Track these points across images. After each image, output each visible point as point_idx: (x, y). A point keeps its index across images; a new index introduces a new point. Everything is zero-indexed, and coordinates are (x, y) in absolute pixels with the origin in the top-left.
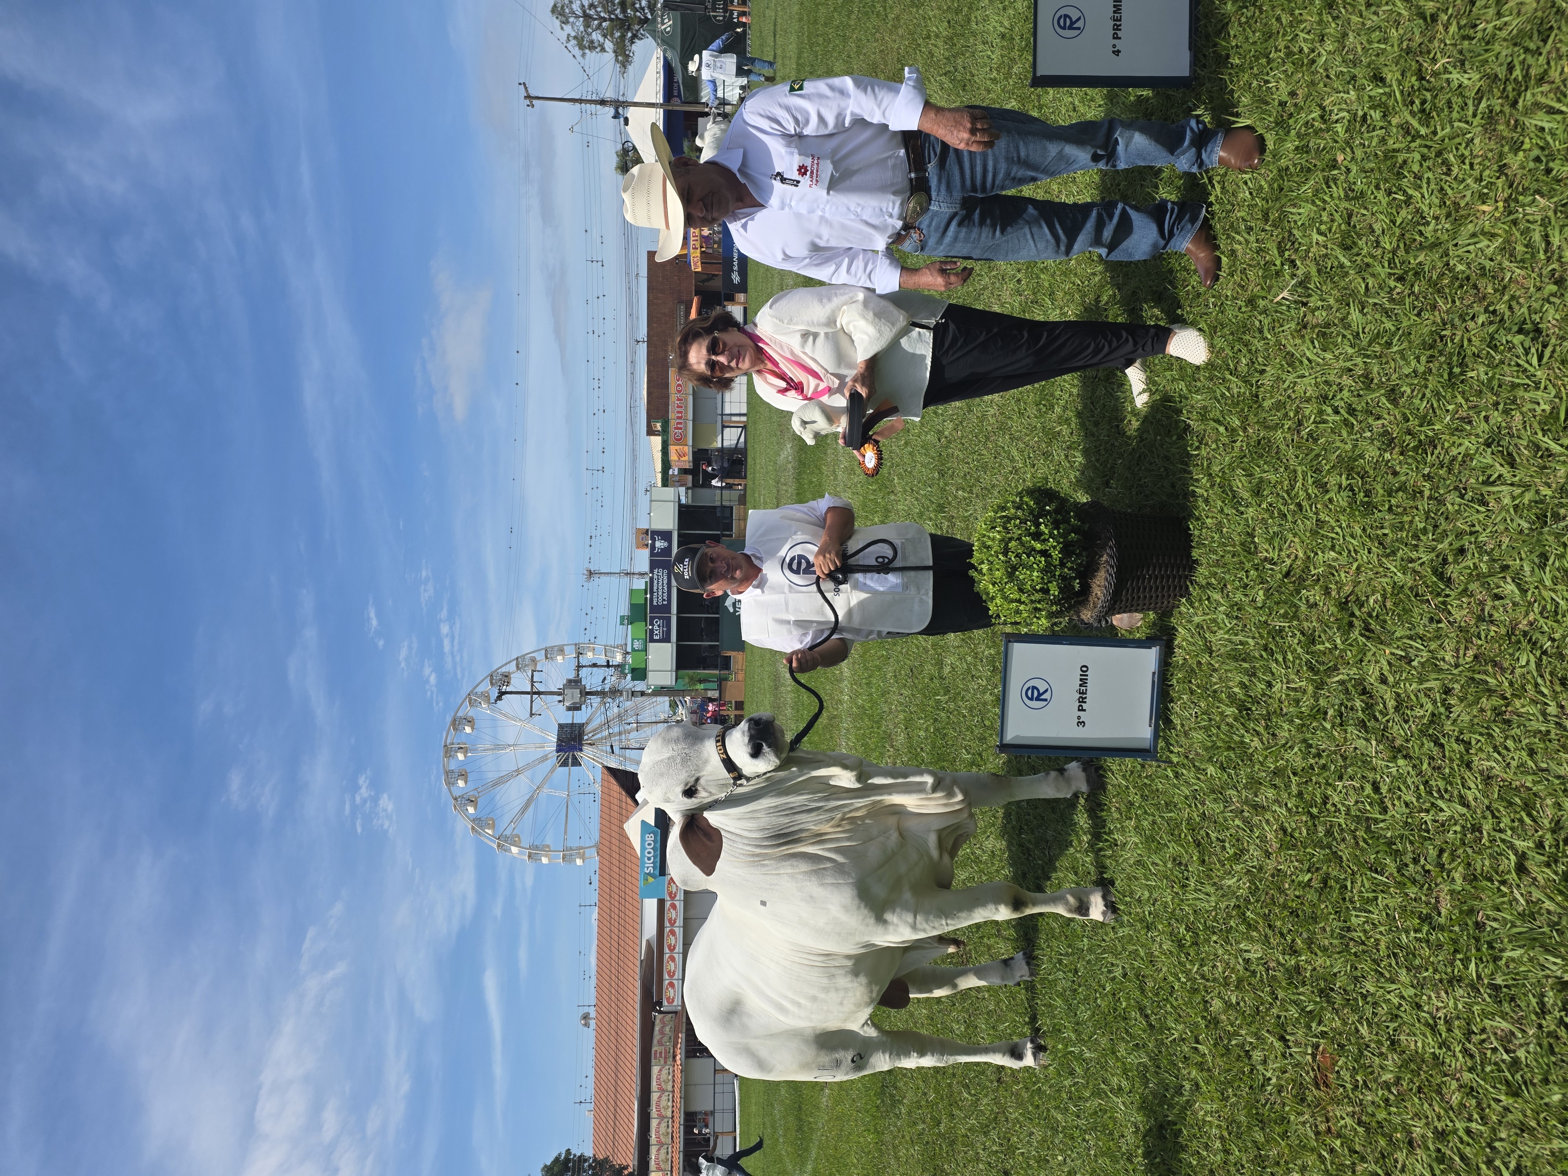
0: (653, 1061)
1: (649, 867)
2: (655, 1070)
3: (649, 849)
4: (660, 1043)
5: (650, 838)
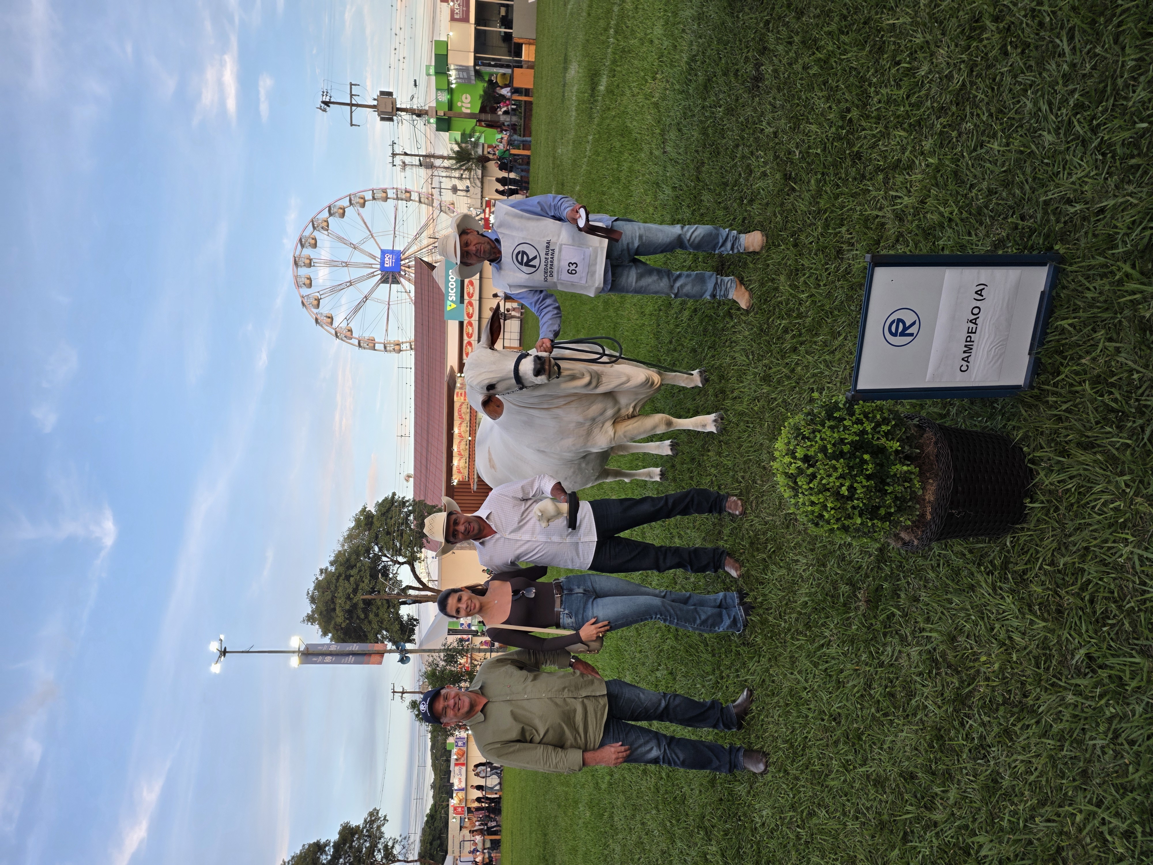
0: (456, 398)
1: (453, 296)
2: (457, 405)
3: (452, 281)
4: (461, 388)
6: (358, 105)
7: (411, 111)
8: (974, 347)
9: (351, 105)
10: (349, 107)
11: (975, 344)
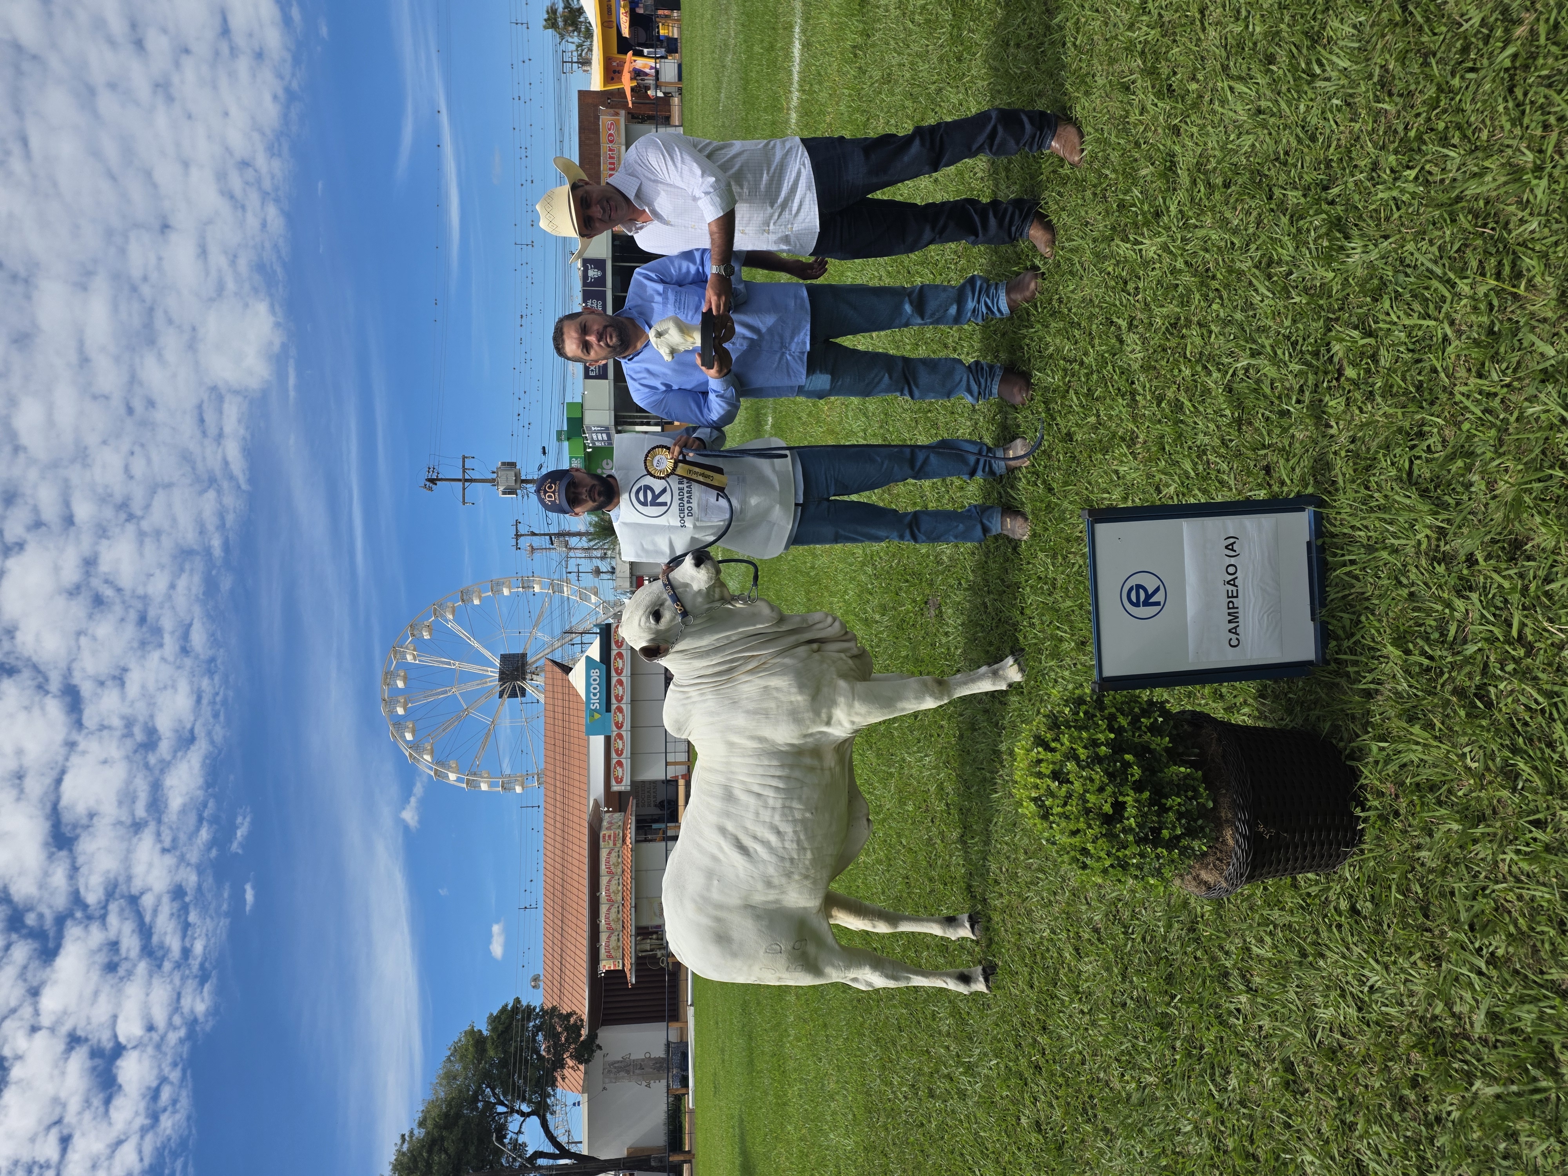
0: (602, 844)
1: (596, 703)
2: (604, 854)
3: (595, 684)
4: (608, 829)
5: (595, 673)
6: (471, 480)
8: (1240, 615)
9: (464, 480)
10: (461, 484)
11: (1240, 610)
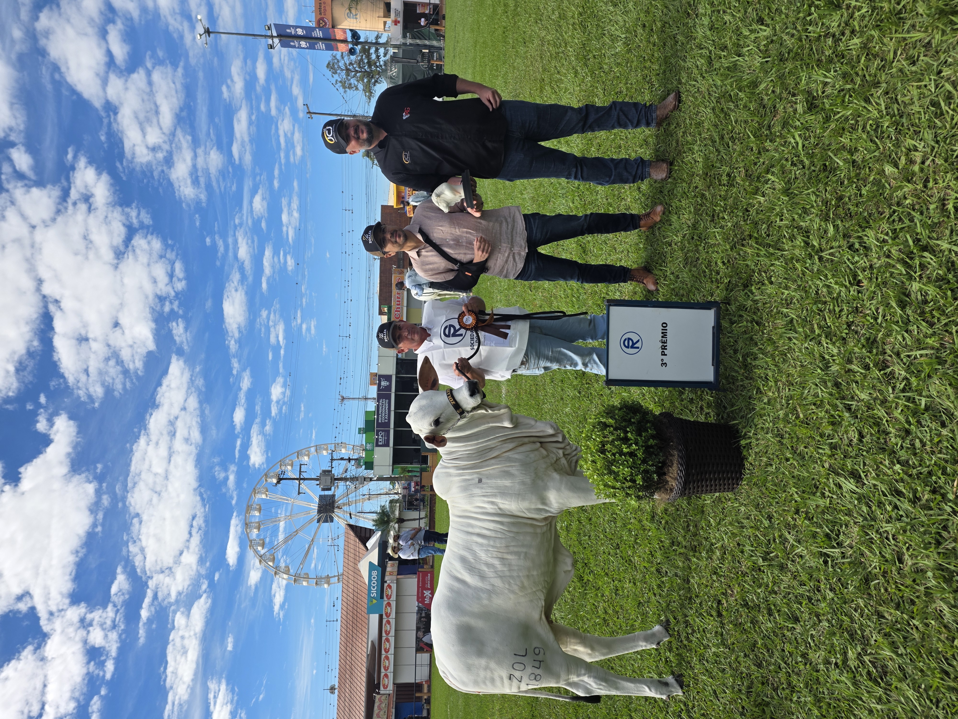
1: (374, 593)
3: (374, 580)
4: (378, 716)
5: (375, 573)
6: (304, 479)
7: (345, 479)
9: (299, 479)
10: (297, 482)
